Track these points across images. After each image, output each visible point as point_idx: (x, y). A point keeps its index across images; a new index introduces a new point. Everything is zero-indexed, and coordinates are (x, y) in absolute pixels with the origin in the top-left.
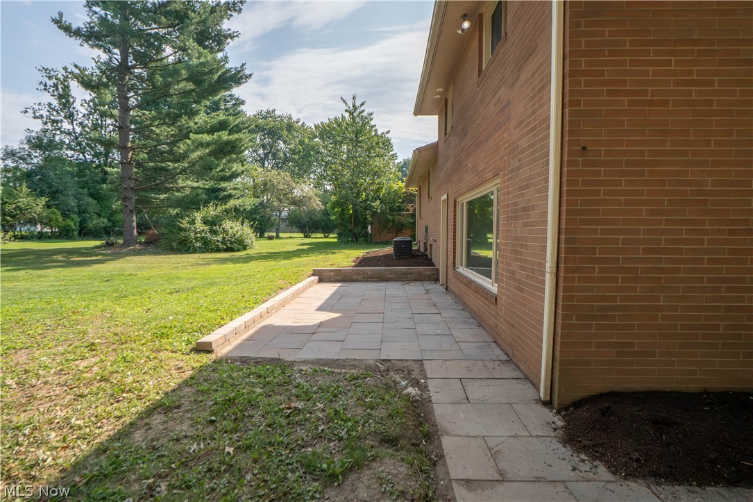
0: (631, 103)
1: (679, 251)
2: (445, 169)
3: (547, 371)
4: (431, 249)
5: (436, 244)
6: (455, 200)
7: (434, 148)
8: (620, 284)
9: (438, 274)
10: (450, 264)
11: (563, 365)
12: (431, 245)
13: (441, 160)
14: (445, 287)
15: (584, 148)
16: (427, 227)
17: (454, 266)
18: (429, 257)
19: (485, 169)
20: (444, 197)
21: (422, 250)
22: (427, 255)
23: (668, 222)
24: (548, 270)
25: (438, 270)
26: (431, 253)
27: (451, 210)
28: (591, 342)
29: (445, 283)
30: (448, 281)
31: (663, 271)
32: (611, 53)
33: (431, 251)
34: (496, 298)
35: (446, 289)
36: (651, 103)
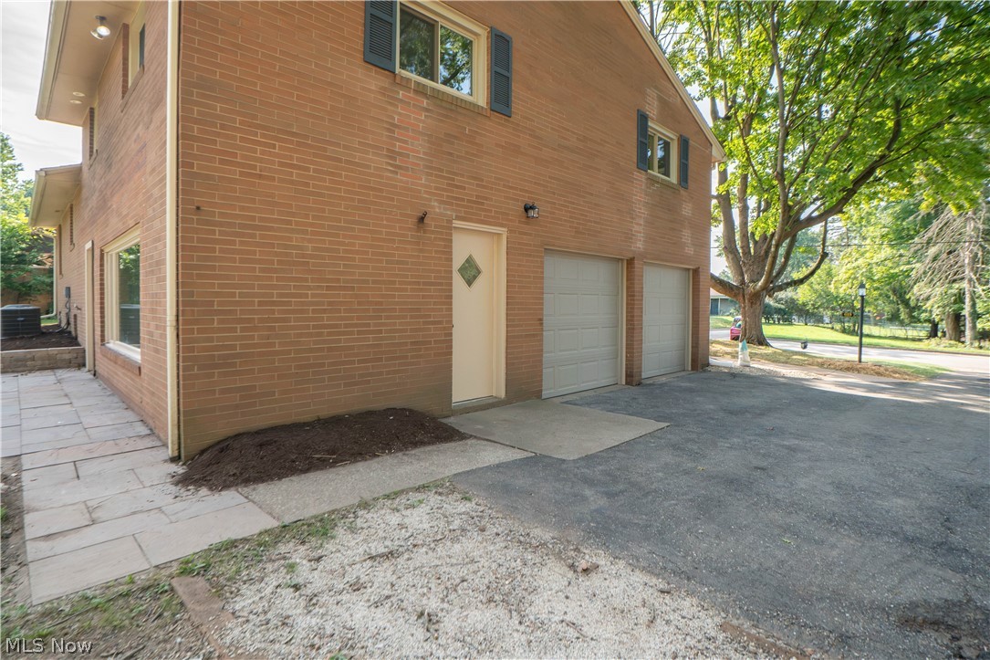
0: (242, 174)
1: (289, 303)
2: (90, 206)
3: (173, 425)
4: (75, 322)
5: (81, 314)
6: (102, 251)
7: (76, 172)
8: (239, 334)
9: (84, 357)
10: (98, 338)
11: (187, 417)
12: (75, 316)
13: (85, 193)
14: (93, 372)
15: (198, 208)
16: (68, 289)
17: (103, 340)
18: (73, 333)
19: (128, 214)
20: (89, 245)
21: (63, 324)
22: (70, 332)
23: (278, 279)
24: (168, 323)
25: (84, 351)
26: (76, 328)
27: (97, 263)
28: (215, 390)
29: (92, 367)
30: (97, 362)
31: (277, 320)
32: (223, 127)
33: (76, 325)
34: (140, 368)
35: (95, 375)
36: (260, 176)
